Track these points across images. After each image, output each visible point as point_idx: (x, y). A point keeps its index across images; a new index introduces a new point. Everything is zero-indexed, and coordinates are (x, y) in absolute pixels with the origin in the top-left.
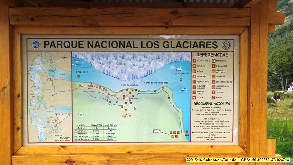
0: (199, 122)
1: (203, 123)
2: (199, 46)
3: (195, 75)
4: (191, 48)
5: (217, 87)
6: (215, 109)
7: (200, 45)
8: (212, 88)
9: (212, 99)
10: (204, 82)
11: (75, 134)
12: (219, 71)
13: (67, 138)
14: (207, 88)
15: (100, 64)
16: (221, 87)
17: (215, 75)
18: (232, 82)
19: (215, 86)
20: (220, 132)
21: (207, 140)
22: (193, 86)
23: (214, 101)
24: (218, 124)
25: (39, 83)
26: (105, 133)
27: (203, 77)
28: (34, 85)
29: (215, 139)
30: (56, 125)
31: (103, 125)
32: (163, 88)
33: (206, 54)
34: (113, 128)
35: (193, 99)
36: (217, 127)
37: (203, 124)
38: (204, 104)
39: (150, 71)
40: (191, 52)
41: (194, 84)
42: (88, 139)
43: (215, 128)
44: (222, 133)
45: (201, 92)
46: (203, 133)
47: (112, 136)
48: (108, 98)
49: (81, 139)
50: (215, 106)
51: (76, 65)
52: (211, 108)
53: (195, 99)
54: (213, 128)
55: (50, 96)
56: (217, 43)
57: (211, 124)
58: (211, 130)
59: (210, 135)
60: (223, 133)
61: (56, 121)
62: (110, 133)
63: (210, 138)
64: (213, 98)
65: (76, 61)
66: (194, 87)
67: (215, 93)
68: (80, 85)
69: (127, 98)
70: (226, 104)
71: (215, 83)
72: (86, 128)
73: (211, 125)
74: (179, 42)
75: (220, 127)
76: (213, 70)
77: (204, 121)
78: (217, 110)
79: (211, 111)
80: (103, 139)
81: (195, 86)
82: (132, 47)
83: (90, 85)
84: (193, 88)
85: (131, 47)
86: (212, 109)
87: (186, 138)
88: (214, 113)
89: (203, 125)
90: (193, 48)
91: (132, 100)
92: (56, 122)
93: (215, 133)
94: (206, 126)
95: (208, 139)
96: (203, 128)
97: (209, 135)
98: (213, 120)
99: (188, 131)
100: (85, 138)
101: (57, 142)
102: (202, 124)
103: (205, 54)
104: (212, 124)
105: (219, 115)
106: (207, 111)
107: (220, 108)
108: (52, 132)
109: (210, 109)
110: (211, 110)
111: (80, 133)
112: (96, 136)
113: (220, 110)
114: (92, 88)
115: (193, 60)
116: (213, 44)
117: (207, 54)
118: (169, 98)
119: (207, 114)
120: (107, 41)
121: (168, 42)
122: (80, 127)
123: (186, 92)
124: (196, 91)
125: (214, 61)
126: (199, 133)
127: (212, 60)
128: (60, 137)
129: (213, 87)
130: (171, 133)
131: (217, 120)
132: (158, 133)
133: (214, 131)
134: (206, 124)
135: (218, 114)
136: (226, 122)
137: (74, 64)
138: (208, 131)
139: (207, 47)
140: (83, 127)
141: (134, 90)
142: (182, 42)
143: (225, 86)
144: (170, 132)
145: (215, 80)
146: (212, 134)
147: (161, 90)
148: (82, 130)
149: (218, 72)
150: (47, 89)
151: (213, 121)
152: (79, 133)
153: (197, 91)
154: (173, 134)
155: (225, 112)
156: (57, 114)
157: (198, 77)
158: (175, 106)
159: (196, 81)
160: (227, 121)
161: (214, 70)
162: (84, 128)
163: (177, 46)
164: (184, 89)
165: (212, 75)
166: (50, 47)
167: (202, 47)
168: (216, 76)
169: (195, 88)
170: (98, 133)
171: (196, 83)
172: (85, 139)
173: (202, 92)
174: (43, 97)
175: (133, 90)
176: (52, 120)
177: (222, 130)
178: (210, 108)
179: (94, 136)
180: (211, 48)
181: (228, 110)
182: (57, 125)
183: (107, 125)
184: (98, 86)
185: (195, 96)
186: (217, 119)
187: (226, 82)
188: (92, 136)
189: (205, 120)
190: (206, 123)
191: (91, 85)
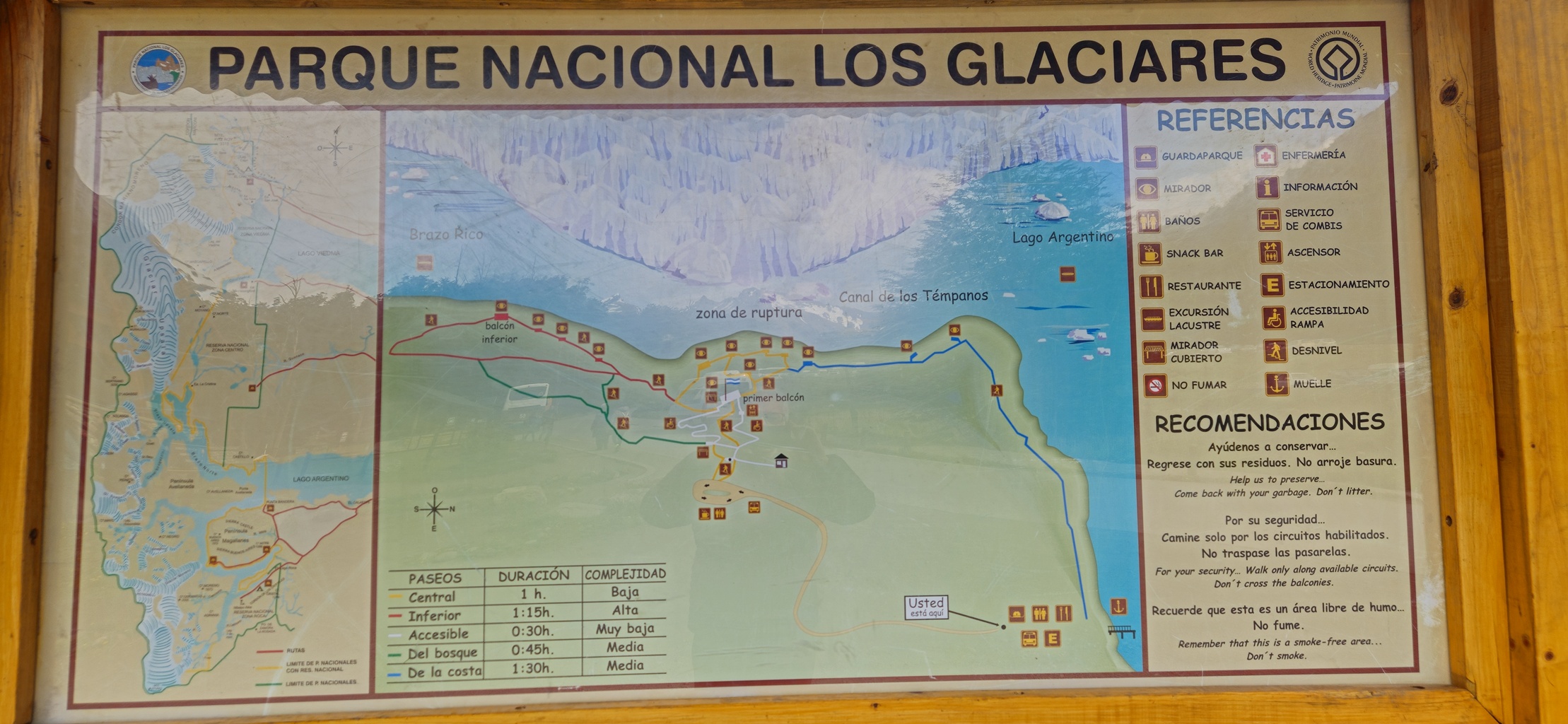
0: (1196, 539)
1: (1217, 546)
2: (1167, 65)
3: (1157, 248)
4: (1119, 78)
5: (1298, 318)
6: (1290, 456)
7: (1178, 62)
8: (1266, 326)
9: (1270, 392)
10: (1210, 286)
11: (393, 635)
12: (1301, 220)
13: (336, 666)
14: (1233, 324)
15: (558, 186)
16: (1318, 318)
17: (1278, 244)
18: (1385, 284)
19: (1281, 311)
20: (1329, 608)
21: (1251, 657)
22: (1146, 313)
23: (1280, 407)
24: (1318, 553)
25: (168, 311)
26: (591, 629)
27: (1201, 253)
28: (134, 321)
29: (1301, 649)
30: (268, 583)
31: (576, 575)
32: (954, 330)
33: (1217, 115)
34: (645, 590)
35: (1149, 393)
36: (1312, 571)
37: (1220, 555)
38: (1222, 424)
39: (875, 226)
40: (1124, 102)
41: (1153, 303)
42: (480, 672)
43: (1299, 577)
44: (1343, 609)
45: (1194, 351)
46: (1222, 611)
47: (639, 642)
48: (613, 394)
49: (427, 669)
50: (1289, 435)
51: (407, 195)
52: (1268, 448)
53: (1163, 393)
54: (1287, 578)
55: (234, 386)
56: (1277, 46)
57: (1272, 553)
58: (1273, 596)
59: (1271, 626)
60: (1349, 608)
61: (267, 550)
62: (624, 625)
63: (1271, 649)
64: (1275, 384)
65: (408, 167)
66: (1154, 320)
67: (1283, 356)
68: (431, 320)
69: (735, 395)
70: (1357, 422)
71: (1281, 293)
72: (462, 597)
73: (1273, 562)
74: (1044, 48)
75: (1332, 570)
76: (1264, 215)
77: (1223, 538)
78: (1307, 463)
79: (1264, 472)
80: (575, 667)
81: (1159, 312)
82: (760, 75)
83: (498, 317)
84: (1147, 326)
85: (754, 83)
86: (1274, 455)
87: (1119, 650)
88: (1284, 480)
89: (1220, 562)
90: (1134, 78)
91: (762, 407)
92: (271, 561)
93: (1297, 610)
94: (1240, 564)
95: (1258, 650)
96: (1224, 578)
97: (1263, 627)
98: (1286, 529)
99: (1123, 602)
100: (456, 666)
101: (271, 692)
102: (1212, 555)
103: (1208, 115)
104: (1280, 554)
105: (1321, 492)
106: (1239, 472)
107: (1322, 447)
108: (237, 630)
109: (1262, 455)
110: (1267, 463)
111: (425, 630)
112: (530, 650)
113: (1321, 463)
114: (510, 333)
115: (1140, 151)
116: (1256, 54)
117: (1224, 115)
118: (997, 390)
119: (1240, 487)
120: (607, 44)
121: (979, 50)
122: (424, 593)
123: (1102, 350)
124: (1162, 344)
125: (1266, 157)
126: (1199, 611)
127: (1258, 148)
128: (288, 658)
129: (1273, 318)
130: (1017, 614)
131: (1311, 528)
132: (936, 617)
133: (1291, 596)
134: (1237, 554)
135: (1311, 487)
136: (1364, 536)
137: (395, 188)
138: (1255, 598)
139: (1220, 75)
140: (446, 592)
141: (777, 346)
142: (1061, 45)
143: (1349, 310)
144: (1012, 610)
145: (1280, 277)
146: (1284, 618)
147: (945, 340)
148: (437, 611)
149: (1294, 226)
150: (216, 347)
151: (1283, 537)
152: (419, 630)
153: (1174, 346)
154: (1029, 625)
155: (1355, 476)
156: (278, 508)
157: (1172, 254)
158: (1036, 441)
159: (1159, 279)
160: (1372, 535)
161: (1274, 214)
162: (450, 598)
163: (1036, 71)
164: (1090, 331)
165: (1263, 244)
166: (249, 85)
167: (1188, 71)
168: (1285, 251)
169: (1159, 326)
170: (544, 630)
171: (1160, 295)
172: (458, 672)
173: (1204, 352)
174: (189, 395)
175: (766, 342)
176: (236, 547)
177: (1343, 590)
178: (1262, 447)
179: (516, 650)
180: (1242, 77)
181: (1373, 462)
182: (274, 578)
183: (605, 575)
184: (550, 325)
185: (1162, 378)
186: (1308, 521)
187: (1352, 285)
188: (506, 651)
189: (1229, 530)
190: (1239, 546)
191: (506, 317)
